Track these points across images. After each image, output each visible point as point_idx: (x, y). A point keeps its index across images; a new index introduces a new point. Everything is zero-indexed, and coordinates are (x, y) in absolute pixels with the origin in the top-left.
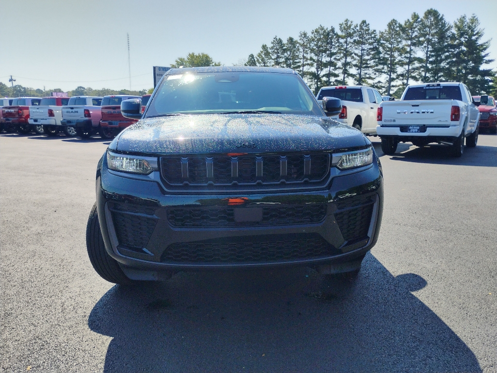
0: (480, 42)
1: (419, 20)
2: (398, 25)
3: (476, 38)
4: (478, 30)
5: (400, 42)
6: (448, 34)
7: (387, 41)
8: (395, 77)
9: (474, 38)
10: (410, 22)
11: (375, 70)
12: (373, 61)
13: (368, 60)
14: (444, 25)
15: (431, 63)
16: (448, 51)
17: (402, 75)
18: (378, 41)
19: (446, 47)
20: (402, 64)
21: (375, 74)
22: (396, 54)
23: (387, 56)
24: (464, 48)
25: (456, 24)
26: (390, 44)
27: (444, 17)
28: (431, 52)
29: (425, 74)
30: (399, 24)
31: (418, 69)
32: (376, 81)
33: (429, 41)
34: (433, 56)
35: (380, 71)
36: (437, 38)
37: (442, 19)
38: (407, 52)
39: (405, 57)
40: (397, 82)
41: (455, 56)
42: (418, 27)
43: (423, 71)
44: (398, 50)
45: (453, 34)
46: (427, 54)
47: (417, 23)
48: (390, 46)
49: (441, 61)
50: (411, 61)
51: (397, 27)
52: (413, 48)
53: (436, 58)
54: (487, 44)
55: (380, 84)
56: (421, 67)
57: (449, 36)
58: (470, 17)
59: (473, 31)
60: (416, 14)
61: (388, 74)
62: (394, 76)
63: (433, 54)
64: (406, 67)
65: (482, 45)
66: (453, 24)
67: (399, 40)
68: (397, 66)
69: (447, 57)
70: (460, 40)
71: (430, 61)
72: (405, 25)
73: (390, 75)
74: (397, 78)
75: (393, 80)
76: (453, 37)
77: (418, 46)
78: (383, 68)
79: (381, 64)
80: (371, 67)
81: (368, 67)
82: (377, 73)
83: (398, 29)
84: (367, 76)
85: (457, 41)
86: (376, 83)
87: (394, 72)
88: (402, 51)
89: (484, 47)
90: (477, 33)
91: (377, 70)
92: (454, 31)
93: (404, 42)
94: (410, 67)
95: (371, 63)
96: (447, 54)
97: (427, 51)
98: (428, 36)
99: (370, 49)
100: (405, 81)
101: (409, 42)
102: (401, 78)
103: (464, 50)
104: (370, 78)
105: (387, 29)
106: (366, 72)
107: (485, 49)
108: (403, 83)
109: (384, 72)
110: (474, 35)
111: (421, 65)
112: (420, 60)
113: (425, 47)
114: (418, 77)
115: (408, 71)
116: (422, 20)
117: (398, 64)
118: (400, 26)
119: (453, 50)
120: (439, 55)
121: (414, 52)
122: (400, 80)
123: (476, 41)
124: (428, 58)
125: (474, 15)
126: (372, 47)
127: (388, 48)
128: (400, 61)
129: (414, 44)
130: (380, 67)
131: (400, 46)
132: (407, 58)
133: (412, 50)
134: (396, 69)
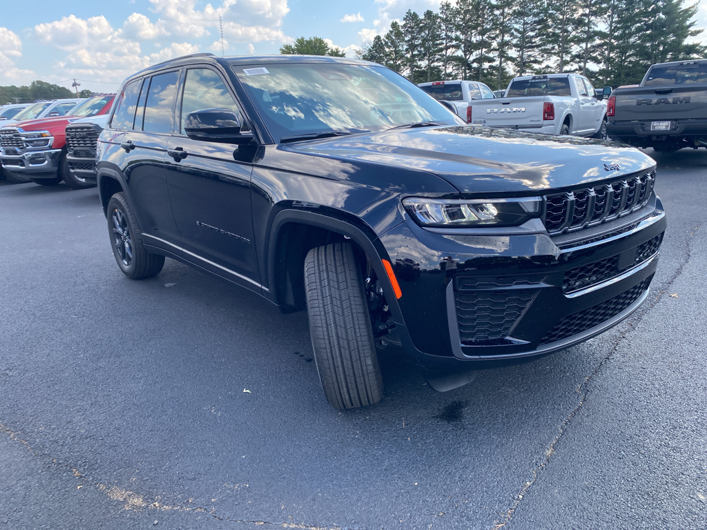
5: (575, 10)
7: (557, 10)
11: (542, 50)
12: (539, 38)
13: (533, 37)
15: (616, 38)
16: (640, 22)
17: (578, 56)
18: (545, 11)
19: (637, 15)
21: (542, 56)
23: (557, 31)
24: (662, 16)
26: (561, 14)
28: (617, 22)
29: (609, 54)
32: (543, 65)
34: (618, 29)
35: (549, 53)
36: (625, 4)
38: (585, 25)
39: (582, 31)
40: (572, 65)
41: (649, 27)
52: (593, 18)
54: (693, 9)
55: (549, 70)
61: (559, 56)
64: (584, 45)
65: (687, 11)
67: (574, 7)
69: (639, 30)
71: (615, 36)
73: (562, 57)
74: (572, 60)
75: (566, 63)
78: (553, 48)
79: (549, 42)
80: (538, 46)
81: (534, 47)
82: (545, 55)
84: (532, 59)
86: (543, 69)
87: (567, 53)
89: (688, 13)
91: (545, 51)
94: (589, 46)
95: (537, 41)
96: (639, 25)
97: (612, 22)
99: (535, 22)
100: (582, 64)
101: (587, 11)
102: (577, 60)
103: (662, 19)
104: (536, 62)
106: (529, 53)
107: (691, 16)
108: (580, 67)
109: (555, 54)
111: (603, 41)
113: (609, 16)
114: (600, 58)
115: (587, 50)
119: (647, 19)
121: (594, 24)
122: (576, 62)
124: (611, 31)
126: (537, 19)
127: (559, 20)
128: (575, 37)
129: (594, 14)
130: (549, 46)
131: (576, 16)
132: (585, 32)
133: (591, 22)
134: (570, 47)
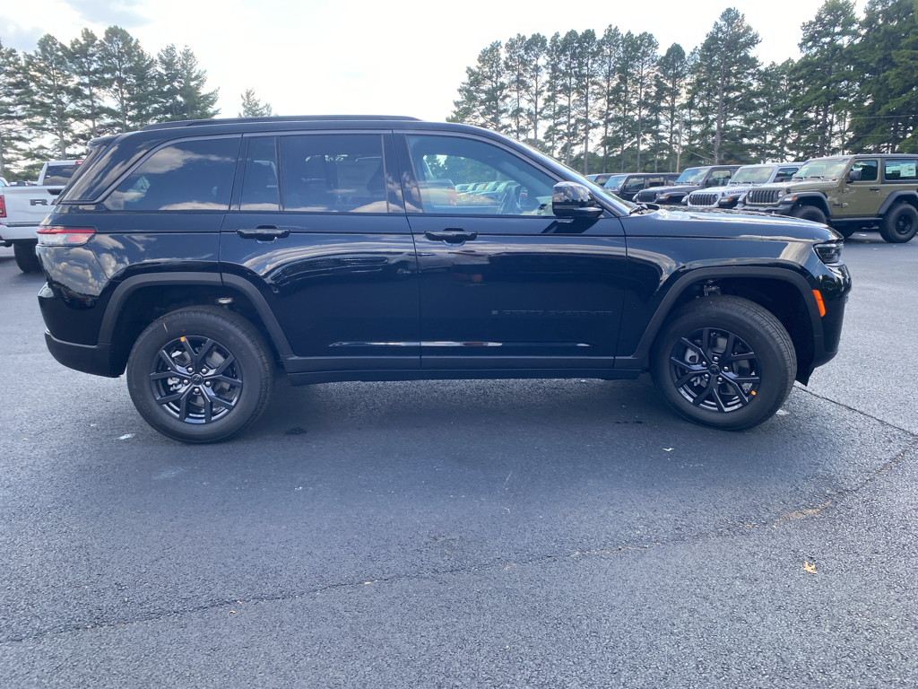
0: (204, 91)
1: (97, 42)
2: (58, 46)
3: (197, 85)
4: (197, 71)
5: (69, 76)
6: (151, 72)
7: (43, 73)
8: (70, 140)
9: (192, 84)
10: (81, 44)
11: (27, 124)
12: (19, 107)
13: (10, 104)
14: (141, 56)
15: (131, 118)
16: (157, 102)
17: (83, 137)
18: (25, 71)
19: (151, 93)
20: (79, 116)
21: (30, 132)
22: (65, 99)
23: (47, 101)
24: (179, 98)
25: (161, 58)
26: (50, 79)
27: (139, 44)
28: (129, 100)
30: (61, 45)
32: (34, 145)
33: (121, 81)
34: (133, 108)
35: (40, 128)
36: (134, 78)
37: (136, 47)
38: (86, 97)
39: (83, 105)
40: (75, 148)
41: (168, 110)
42: (98, 55)
44: (69, 91)
45: (160, 74)
46: (122, 103)
47: (93, 47)
48: (50, 82)
49: (148, 116)
50: (96, 113)
51: (58, 50)
52: (95, 90)
53: (140, 111)
54: (213, 96)
55: (45, 151)
56: (115, 125)
57: (154, 77)
58: (182, 51)
59: (189, 73)
60: (90, 32)
61: (57, 134)
62: (68, 137)
63: (132, 103)
64: (89, 122)
65: (206, 97)
66: (156, 58)
67: (67, 73)
68: (71, 119)
69: (156, 112)
70: (172, 86)
71: (130, 117)
72: (73, 47)
73: (62, 136)
74: (75, 142)
75: (67, 144)
76: (161, 81)
77: (104, 88)
78: (44, 122)
79: (38, 114)
80: (20, 118)
81: (12, 118)
82: (34, 131)
83: (60, 53)
84: (14, 135)
85: (168, 86)
86: (35, 149)
87: (68, 131)
88: (76, 93)
89: (210, 100)
90: (197, 78)
91: (33, 125)
92: (160, 69)
93: (77, 79)
94: (97, 124)
95: (19, 110)
96: (156, 105)
97: (122, 98)
98: (118, 72)
99: (10, 84)
101: (86, 80)
102: (81, 141)
103: (181, 102)
104: (20, 139)
105: (39, 50)
106: (9, 126)
107: (212, 103)
109: (47, 129)
110: (193, 80)
111: (113, 121)
112: (111, 113)
113: (116, 90)
116: (102, 44)
117: (73, 117)
118: (63, 48)
119: (164, 101)
120: (144, 107)
121: (98, 98)
123: (197, 89)
124: (124, 109)
125: (188, 48)
126: (12, 80)
127: (48, 85)
128: (75, 111)
129: (96, 84)
130: (38, 119)
131: (71, 84)
132: (88, 106)
133: (94, 94)
134: (69, 125)
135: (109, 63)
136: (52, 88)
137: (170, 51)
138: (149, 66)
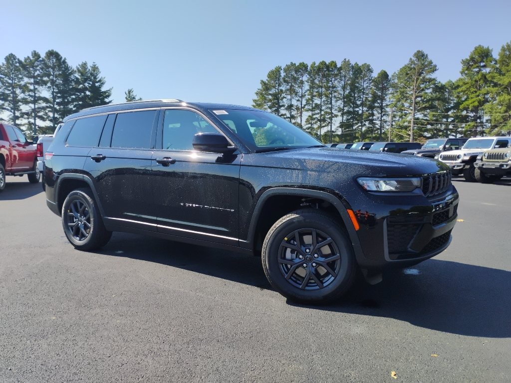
0: (103, 89)
1: (41, 59)
2: (17, 60)
3: (99, 85)
4: (100, 78)
6: (72, 77)
8: (19, 115)
9: (97, 84)
10: (31, 60)
14: (67, 68)
20: (25, 102)
22: (18, 91)
25: (78, 69)
27: (66, 61)
30: (18, 60)
31: (44, 108)
37: (64, 62)
42: (40, 66)
43: (49, 111)
44: (20, 87)
45: (77, 79)
46: (53, 94)
47: (38, 61)
48: (10, 81)
49: (69, 103)
50: (36, 100)
51: (16, 63)
53: (63, 100)
56: (47, 107)
57: (73, 80)
58: (92, 65)
59: (95, 78)
60: (37, 52)
62: (17, 114)
63: (59, 95)
66: (75, 69)
68: (20, 103)
70: (84, 85)
72: (26, 62)
76: (77, 81)
83: (18, 65)
85: (81, 86)
88: (24, 88)
90: (100, 81)
92: (77, 75)
93: (26, 80)
98: (52, 77)
105: (5, 63)
110: (97, 82)
112: (46, 100)
116: (43, 60)
117: (22, 102)
118: (20, 62)
120: (66, 98)
123: (100, 88)
125: (95, 64)
135: (47, 71)
136: (11, 85)
137: (84, 65)
138: (71, 74)
